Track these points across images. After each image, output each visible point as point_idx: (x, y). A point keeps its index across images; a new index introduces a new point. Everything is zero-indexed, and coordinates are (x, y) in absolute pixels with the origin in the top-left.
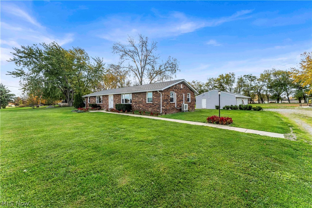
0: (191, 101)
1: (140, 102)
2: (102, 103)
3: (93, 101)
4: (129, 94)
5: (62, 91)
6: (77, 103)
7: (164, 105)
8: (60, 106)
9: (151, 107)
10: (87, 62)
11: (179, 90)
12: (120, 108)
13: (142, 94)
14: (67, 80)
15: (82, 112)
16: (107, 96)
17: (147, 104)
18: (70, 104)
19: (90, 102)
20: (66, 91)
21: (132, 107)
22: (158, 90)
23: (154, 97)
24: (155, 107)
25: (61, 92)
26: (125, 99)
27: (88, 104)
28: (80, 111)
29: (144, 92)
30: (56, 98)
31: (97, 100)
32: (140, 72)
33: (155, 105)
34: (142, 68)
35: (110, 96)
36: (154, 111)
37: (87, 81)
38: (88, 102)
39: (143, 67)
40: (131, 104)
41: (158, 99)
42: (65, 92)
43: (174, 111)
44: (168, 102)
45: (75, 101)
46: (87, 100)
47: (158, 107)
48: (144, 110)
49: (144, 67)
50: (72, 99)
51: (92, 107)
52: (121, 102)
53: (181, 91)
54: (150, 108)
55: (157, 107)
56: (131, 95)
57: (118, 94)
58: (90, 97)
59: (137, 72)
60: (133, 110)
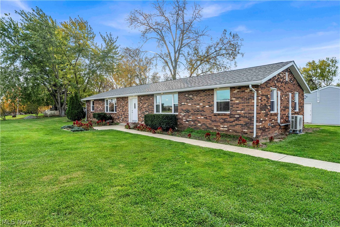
0: (299, 109)
1: (198, 110)
2: (116, 111)
3: (99, 109)
4: (171, 95)
5: (49, 90)
6: (73, 110)
7: (261, 119)
8: (46, 116)
9: (225, 121)
10: (89, 43)
11: (283, 84)
12: (154, 123)
13: (203, 94)
14: (58, 72)
15: (81, 130)
16: (125, 99)
17: (215, 115)
18: (61, 113)
19: (93, 109)
20: (56, 91)
21: (179, 120)
22: (250, 83)
23: (233, 99)
24: (236, 122)
25: (47, 93)
26: (162, 105)
27: (91, 112)
28: (76, 128)
29: (209, 90)
30: (39, 102)
31: (107, 107)
32: (173, 59)
33: (237, 119)
34: (177, 52)
35: (130, 98)
36: (236, 132)
37: (88, 74)
38: (91, 109)
39: (177, 50)
40: (177, 115)
41: (246, 104)
42: (54, 92)
43: (275, 132)
44: (267, 110)
45: (69, 108)
46: (89, 106)
47: (245, 123)
48: (208, 128)
49: (180, 50)
50: (65, 104)
51: (99, 120)
52: (153, 111)
53: (286, 87)
54: (222, 123)
55: (242, 122)
56: (176, 96)
57: (148, 95)
58: (95, 100)
59: (167, 59)
60: (181, 128)
